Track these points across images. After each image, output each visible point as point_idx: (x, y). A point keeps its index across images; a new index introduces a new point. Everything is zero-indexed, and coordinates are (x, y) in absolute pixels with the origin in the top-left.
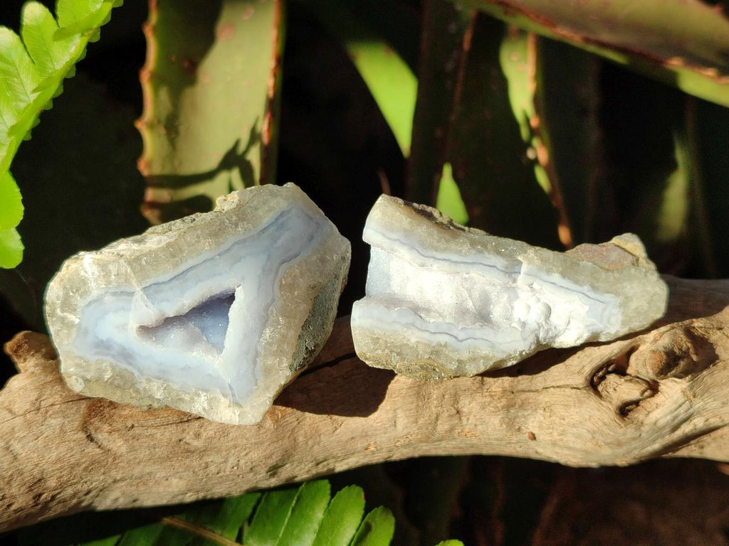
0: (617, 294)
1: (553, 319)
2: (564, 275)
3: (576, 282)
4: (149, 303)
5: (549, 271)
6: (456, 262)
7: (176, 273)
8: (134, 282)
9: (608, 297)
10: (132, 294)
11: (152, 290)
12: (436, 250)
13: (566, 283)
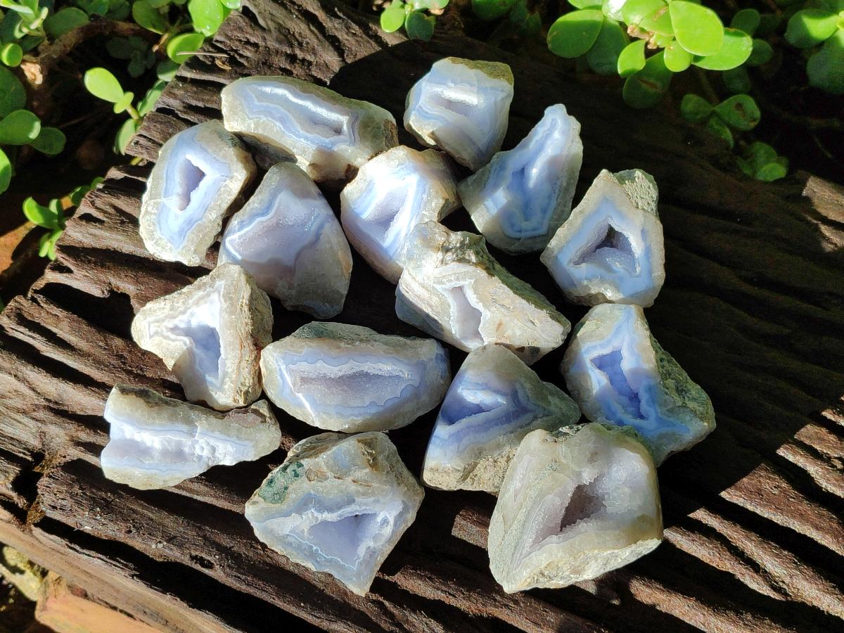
0: (252, 440)
1: (216, 454)
2: (221, 432)
3: (229, 436)
4: (171, 197)
5: (212, 431)
6: (159, 431)
7: (165, 180)
8: (159, 200)
9: (246, 442)
10: (164, 205)
11: (167, 194)
12: (147, 425)
13: (223, 437)
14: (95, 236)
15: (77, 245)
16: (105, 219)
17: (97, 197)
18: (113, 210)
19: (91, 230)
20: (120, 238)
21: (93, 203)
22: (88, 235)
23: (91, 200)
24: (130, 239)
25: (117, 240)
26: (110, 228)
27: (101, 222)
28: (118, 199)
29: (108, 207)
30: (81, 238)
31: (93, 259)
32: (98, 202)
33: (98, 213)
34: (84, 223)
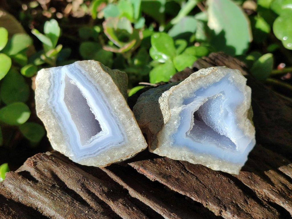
14: (25, 191)
15: (6, 196)
16: (40, 180)
17: (41, 159)
18: (49, 174)
19: (23, 185)
20: (46, 200)
21: (35, 164)
22: (19, 190)
23: (35, 161)
24: (55, 204)
25: (43, 202)
26: (41, 188)
27: (35, 181)
28: (58, 166)
29: (46, 170)
30: (12, 191)
31: (14, 212)
32: (40, 165)
33: (36, 173)
34: (20, 177)
